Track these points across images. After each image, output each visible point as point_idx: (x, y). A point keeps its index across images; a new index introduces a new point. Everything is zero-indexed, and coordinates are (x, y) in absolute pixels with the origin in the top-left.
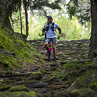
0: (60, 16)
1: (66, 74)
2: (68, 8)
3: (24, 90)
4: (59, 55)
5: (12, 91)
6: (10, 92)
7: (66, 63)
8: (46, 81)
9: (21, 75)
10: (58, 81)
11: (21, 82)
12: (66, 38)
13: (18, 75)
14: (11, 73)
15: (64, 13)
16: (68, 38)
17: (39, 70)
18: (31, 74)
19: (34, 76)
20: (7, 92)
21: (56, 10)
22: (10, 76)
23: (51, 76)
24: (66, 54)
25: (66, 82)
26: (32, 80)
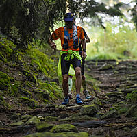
0: (121, 26)
1: (130, 109)
2: (133, 14)
3: (71, 130)
4: (121, 81)
5: (55, 132)
6: (52, 133)
7: (130, 92)
8: (102, 117)
9: (67, 109)
10: (119, 118)
11: (67, 119)
12: (130, 57)
13: (63, 110)
14: (54, 107)
15: (127, 21)
16: (134, 57)
17: (93, 101)
18: (80, 107)
19: (85, 110)
20: (47, 132)
21: (116, 17)
23: (110, 110)
24: (130, 80)
25: (131, 119)
26: (83, 117)
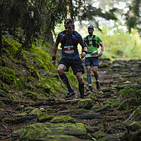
1: (122, 103)
2: (127, 19)
3: (69, 121)
4: (114, 78)
5: (55, 122)
6: (52, 124)
7: (123, 88)
8: (97, 110)
9: (66, 103)
10: (112, 111)
11: (65, 111)
12: (124, 57)
13: (62, 103)
14: (54, 100)
15: (121, 24)
16: (127, 57)
17: (89, 96)
18: (78, 101)
19: (82, 104)
20: (48, 123)
21: (111, 20)
22: (52, 104)
23: (104, 104)
24: (122, 77)
25: (123, 112)
26: (80, 110)
